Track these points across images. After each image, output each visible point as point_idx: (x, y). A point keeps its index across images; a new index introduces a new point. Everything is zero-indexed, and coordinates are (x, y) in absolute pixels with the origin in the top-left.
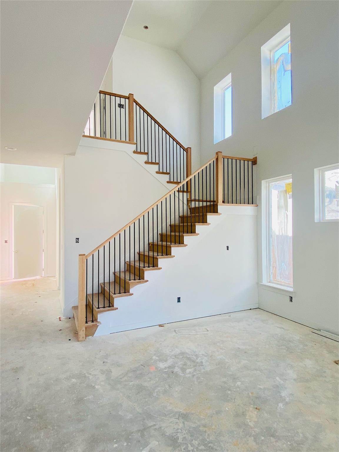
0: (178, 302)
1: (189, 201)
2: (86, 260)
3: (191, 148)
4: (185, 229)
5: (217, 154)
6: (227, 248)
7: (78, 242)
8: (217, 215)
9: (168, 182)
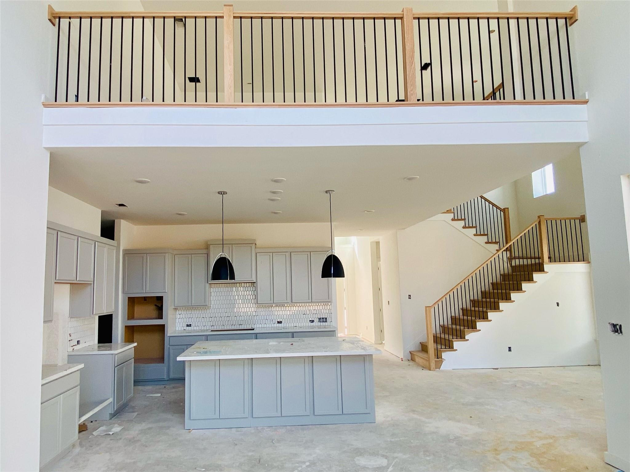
0: (509, 351)
1: (510, 259)
2: (434, 308)
3: (508, 208)
4: (511, 287)
5: (539, 218)
6: (557, 304)
7: (410, 298)
8: (543, 273)
9: (486, 243)
